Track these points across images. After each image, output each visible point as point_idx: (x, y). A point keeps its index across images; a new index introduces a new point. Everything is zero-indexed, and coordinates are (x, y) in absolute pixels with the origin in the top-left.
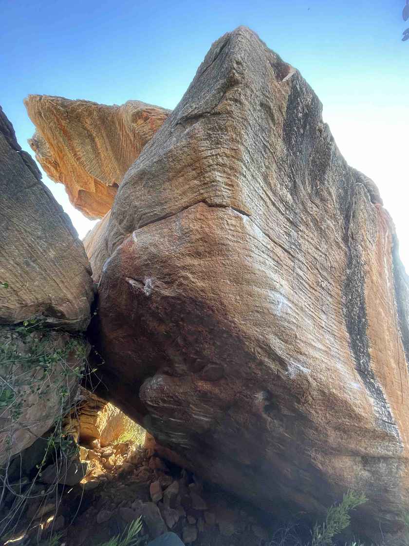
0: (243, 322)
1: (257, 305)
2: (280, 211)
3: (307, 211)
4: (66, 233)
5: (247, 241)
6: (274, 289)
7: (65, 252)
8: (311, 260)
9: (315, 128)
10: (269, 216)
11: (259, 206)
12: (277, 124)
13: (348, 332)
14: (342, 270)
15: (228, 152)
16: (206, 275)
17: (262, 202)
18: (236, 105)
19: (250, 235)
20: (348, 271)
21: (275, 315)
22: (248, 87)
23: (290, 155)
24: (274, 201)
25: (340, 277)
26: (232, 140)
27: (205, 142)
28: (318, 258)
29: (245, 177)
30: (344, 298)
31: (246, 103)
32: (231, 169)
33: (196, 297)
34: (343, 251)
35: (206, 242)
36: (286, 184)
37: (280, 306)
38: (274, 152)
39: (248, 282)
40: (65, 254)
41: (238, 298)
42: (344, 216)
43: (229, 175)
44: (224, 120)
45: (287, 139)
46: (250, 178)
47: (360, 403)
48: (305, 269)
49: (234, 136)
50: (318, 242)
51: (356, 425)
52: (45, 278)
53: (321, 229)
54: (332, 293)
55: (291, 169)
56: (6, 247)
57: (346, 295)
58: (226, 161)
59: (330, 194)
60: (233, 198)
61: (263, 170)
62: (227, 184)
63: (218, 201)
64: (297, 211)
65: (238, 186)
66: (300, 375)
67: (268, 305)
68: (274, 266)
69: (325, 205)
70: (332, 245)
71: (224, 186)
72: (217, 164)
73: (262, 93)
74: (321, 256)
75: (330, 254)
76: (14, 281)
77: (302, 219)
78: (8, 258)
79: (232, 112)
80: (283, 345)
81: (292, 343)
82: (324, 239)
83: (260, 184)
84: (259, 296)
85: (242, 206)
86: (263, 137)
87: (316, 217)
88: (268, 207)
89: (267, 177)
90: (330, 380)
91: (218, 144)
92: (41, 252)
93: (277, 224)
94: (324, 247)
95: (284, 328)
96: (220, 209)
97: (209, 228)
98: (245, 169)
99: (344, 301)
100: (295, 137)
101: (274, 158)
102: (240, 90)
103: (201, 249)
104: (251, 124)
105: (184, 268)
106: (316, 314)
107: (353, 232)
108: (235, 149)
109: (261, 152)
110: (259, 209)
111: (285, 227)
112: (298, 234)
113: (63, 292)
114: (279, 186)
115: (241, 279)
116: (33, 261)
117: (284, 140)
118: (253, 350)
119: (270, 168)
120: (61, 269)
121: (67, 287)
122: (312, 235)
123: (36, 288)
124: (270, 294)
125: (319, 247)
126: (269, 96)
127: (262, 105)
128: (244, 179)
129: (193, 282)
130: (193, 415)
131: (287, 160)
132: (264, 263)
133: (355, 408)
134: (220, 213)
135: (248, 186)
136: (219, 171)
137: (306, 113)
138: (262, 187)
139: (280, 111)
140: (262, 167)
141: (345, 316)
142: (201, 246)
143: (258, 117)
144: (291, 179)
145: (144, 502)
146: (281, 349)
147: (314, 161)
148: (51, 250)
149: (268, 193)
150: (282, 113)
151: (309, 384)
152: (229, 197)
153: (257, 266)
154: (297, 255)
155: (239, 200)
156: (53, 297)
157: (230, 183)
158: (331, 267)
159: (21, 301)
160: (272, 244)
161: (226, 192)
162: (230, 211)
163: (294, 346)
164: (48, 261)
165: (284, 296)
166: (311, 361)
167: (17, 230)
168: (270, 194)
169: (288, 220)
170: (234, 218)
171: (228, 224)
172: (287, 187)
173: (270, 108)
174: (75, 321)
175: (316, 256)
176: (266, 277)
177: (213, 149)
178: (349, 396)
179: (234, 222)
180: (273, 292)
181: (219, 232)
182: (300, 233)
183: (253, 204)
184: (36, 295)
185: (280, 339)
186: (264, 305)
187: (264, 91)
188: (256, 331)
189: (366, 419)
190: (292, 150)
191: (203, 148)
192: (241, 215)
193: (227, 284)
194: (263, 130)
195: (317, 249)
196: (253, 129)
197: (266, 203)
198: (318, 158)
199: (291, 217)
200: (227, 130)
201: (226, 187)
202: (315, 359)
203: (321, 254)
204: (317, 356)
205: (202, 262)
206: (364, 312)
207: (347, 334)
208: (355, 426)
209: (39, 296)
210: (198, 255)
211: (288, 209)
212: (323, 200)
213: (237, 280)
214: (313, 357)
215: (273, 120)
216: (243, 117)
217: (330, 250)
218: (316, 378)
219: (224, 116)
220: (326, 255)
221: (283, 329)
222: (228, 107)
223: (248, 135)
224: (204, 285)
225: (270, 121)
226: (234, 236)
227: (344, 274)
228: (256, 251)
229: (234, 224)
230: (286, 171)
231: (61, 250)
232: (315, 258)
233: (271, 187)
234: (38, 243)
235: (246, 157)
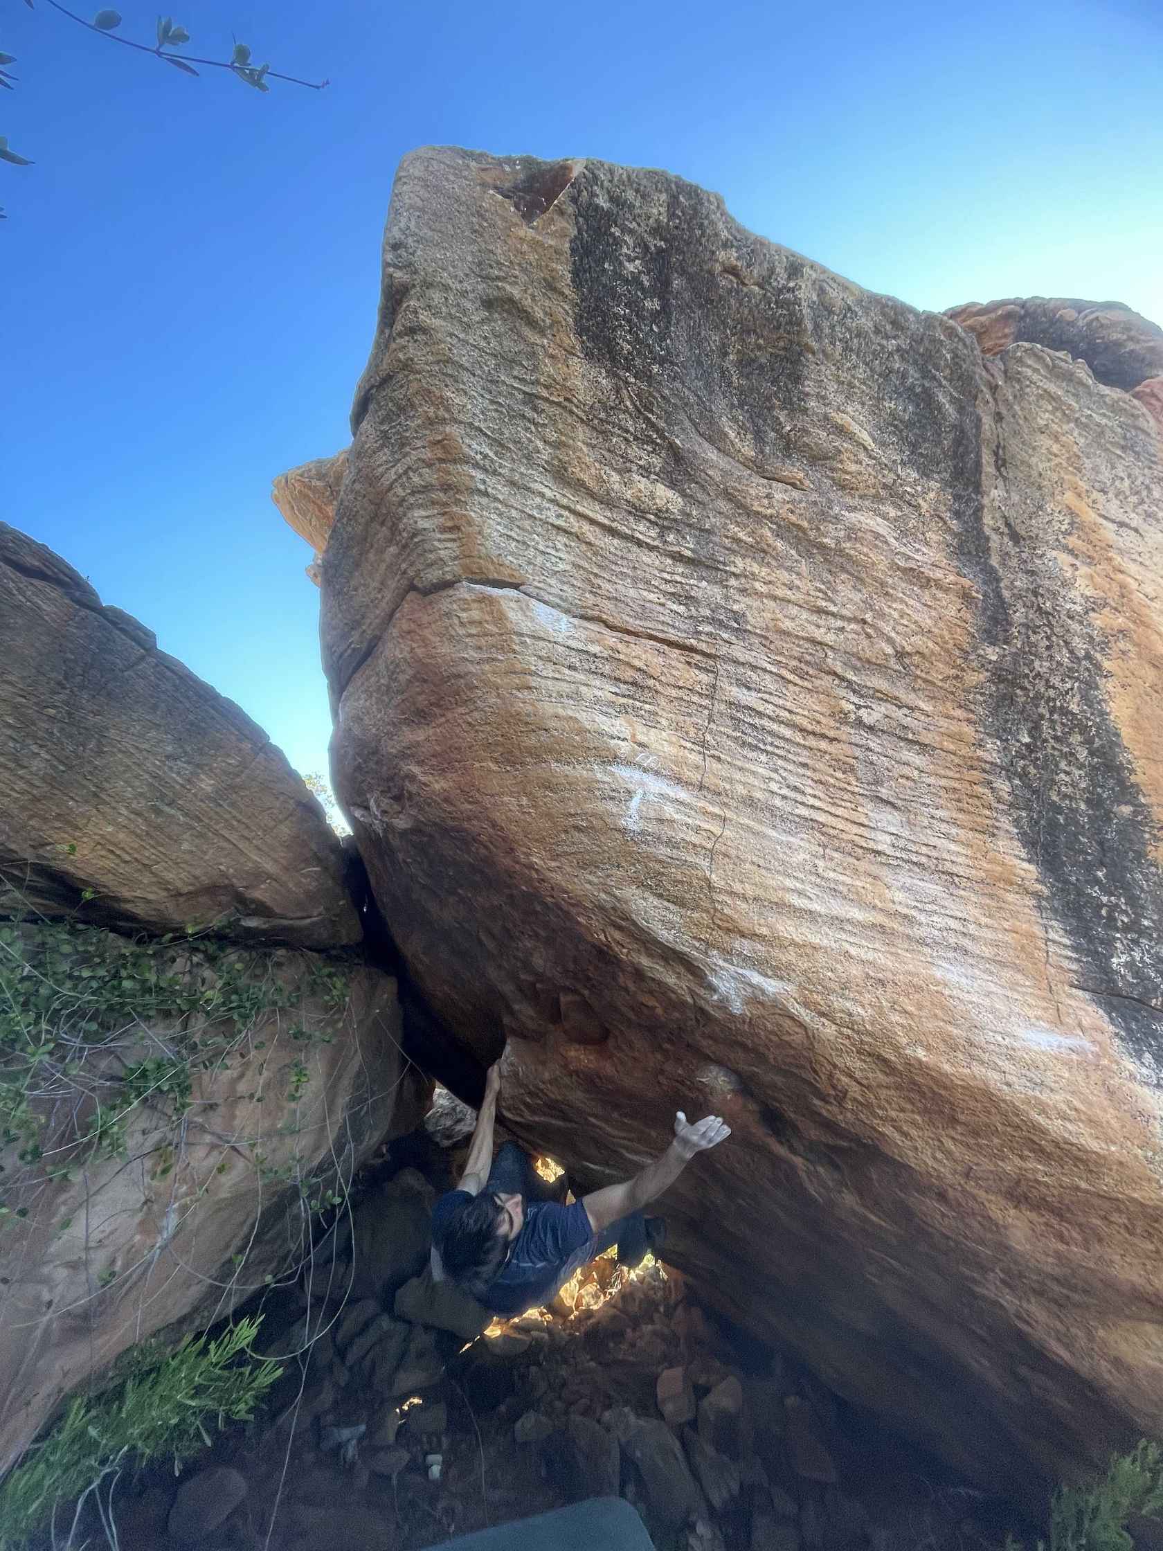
0: (554, 864)
1: (573, 811)
2: (639, 543)
3: (749, 513)
4: (233, 738)
5: (514, 651)
6: (614, 759)
7: (238, 776)
8: (796, 652)
9: (710, 272)
10: (600, 566)
11: (553, 552)
12: (551, 327)
13: (1029, 861)
14: (957, 653)
15: (427, 454)
16: (445, 761)
17: (562, 539)
18: (416, 341)
19: (522, 635)
20: (992, 653)
21: (624, 831)
22: (430, 285)
23: (627, 383)
24: (606, 522)
25: (957, 677)
26: (430, 422)
27: (381, 454)
28: (830, 638)
29: (485, 494)
30: (992, 745)
31: (436, 322)
32: (445, 491)
33: (443, 820)
34: (947, 591)
35: (425, 681)
36: (641, 463)
37: (635, 803)
38: (566, 399)
39: (537, 754)
40: (238, 780)
41: (524, 801)
42: (946, 476)
43: (445, 504)
44: (402, 386)
45: (600, 349)
46: (503, 491)
47: (1068, 1103)
48: (769, 683)
49: (431, 412)
50: (820, 591)
51: (1083, 1185)
52: (201, 835)
53: (822, 547)
54: (926, 738)
55: (647, 420)
56: (106, 785)
57: (1002, 733)
58: (429, 475)
59: (841, 431)
60: (466, 557)
61: (546, 453)
62: (444, 530)
63: (433, 575)
64: (713, 521)
65: (470, 523)
66: (756, 998)
67: (601, 807)
68: (614, 698)
69: (832, 470)
70: (883, 584)
71: (439, 536)
72: (413, 493)
73: (480, 276)
74: (842, 629)
75: (881, 615)
76: (136, 846)
77: (738, 541)
78: (114, 804)
79: (412, 360)
80: (674, 914)
81: (698, 906)
82: (844, 576)
83: (542, 495)
84: (571, 785)
85: (492, 568)
86: (515, 377)
87: (793, 518)
88: (589, 544)
89: (566, 470)
90: (895, 1018)
91: (403, 445)
92: (182, 786)
93: (635, 580)
94: (848, 597)
95: (661, 862)
96: (444, 593)
97: (426, 646)
98: (479, 475)
99: (995, 757)
100: (630, 332)
101: (571, 412)
102: (412, 303)
103: (421, 701)
104: (467, 365)
105: (404, 755)
106: (840, 811)
107: (1011, 514)
108: (439, 442)
109: (524, 416)
110: (554, 560)
111: (667, 581)
112: (727, 587)
113: (249, 859)
114: (615, 477)
115: (517, 752)
116: (168, 805)
117: (589, 355)
118: (602, 937)
119: (565, 445)
120: (234, 813)
121: (259, 849)
122: (785, 576)
123: (187, 857)
124: (599, 776)
125: (824, 604)
126: (502, 274)
127: (488, 304)
128: (484, 501)
129: (425, 784)
130: (624, 1152)
131: (622, 401)
132: (576, 697)
133: (1041, 1120)
134: (444, 603)
135: (500, 515)
136: (421, 506)
137: (660, 251)
138: (553, 501)
139: (554, 289)
140: (538, 452)
141: (1011, 805)
142: (419, 694)
143: (485, 338)
144: (657, 444)
145: (638, 1416)
146: (670, 925)
147: (745, 363)
148: (203, 777)
149: (579, 508)
150: (562, 294)
151: (806, 1029)
152: (456, 558)
153: (548, 708)
154: (724, 650)
155: (480, 557)
156: (231, 871)
157: (449, 524)
158: (901, 655)
159: (163, 884)
160: (611, 639)
161: (446, 549)
162: (465, 591)
163: (707, 911)
164: (201, 801)
165: (657, 773)
166: (790, 956)
167: (120, 751)
168: (588, 508)
169: (678, 558)
170: (475, 605)
171: (462, 624)
172: (646, 471)
173: (511, 300)
174: (308, 921)
175: (819, 634)
176: (582, 731)
177: (399, 460)
178: (996, 1076)
179: (475, 614)
180: (613, 769)
181: (445, 649)
182: (733, 582)
183: (532, 552)
184: (192, 870)
185: (660, 896)
186: (589, 807)
187: (482, 270)
188: (590, 882)
189: (1121, 1163)
190: (628, 370)
191: (380, 470)
192: (495, 592)
193: (490, 771)
194: (509, 362)
195: (820, 611)
196: (478, 372)
197: (578, 538)
198: (759, 347)
199: (687, 547)
200: (413, 406)
201: (443, 537)
202: (809, 951)
203: (839, 623)
204: (815, 940)
205: (431, 732)
206: (1121, 782)
207: (1026, 865)
208: (1078, 1188)
209: (198, 872)
210: (421, 716)
211: (669, 528)
212: (818, 458)
213: (511, 758)
214: (793, 943)
215: (532, 323)
216: (440, 357)
217: (880, 603)
218: (824, 1009)
219: (401, 376)
220: (864, 622)
221: (657, 866)
222: (401, 356)
223: (466, 393)
224: (445, 786)
225: (527, 332)
226: (480, 648)
227: (974, 664)
228: (549, 671)
229: (477, 618)
230: (627, 431)
231: (225, 772)
232: (814, 642)
233: (587, 488)
234: (171, 768)
235: (477, 447)
